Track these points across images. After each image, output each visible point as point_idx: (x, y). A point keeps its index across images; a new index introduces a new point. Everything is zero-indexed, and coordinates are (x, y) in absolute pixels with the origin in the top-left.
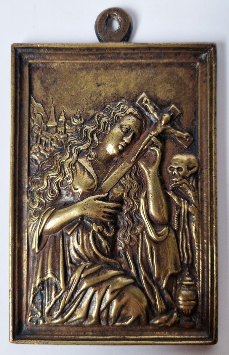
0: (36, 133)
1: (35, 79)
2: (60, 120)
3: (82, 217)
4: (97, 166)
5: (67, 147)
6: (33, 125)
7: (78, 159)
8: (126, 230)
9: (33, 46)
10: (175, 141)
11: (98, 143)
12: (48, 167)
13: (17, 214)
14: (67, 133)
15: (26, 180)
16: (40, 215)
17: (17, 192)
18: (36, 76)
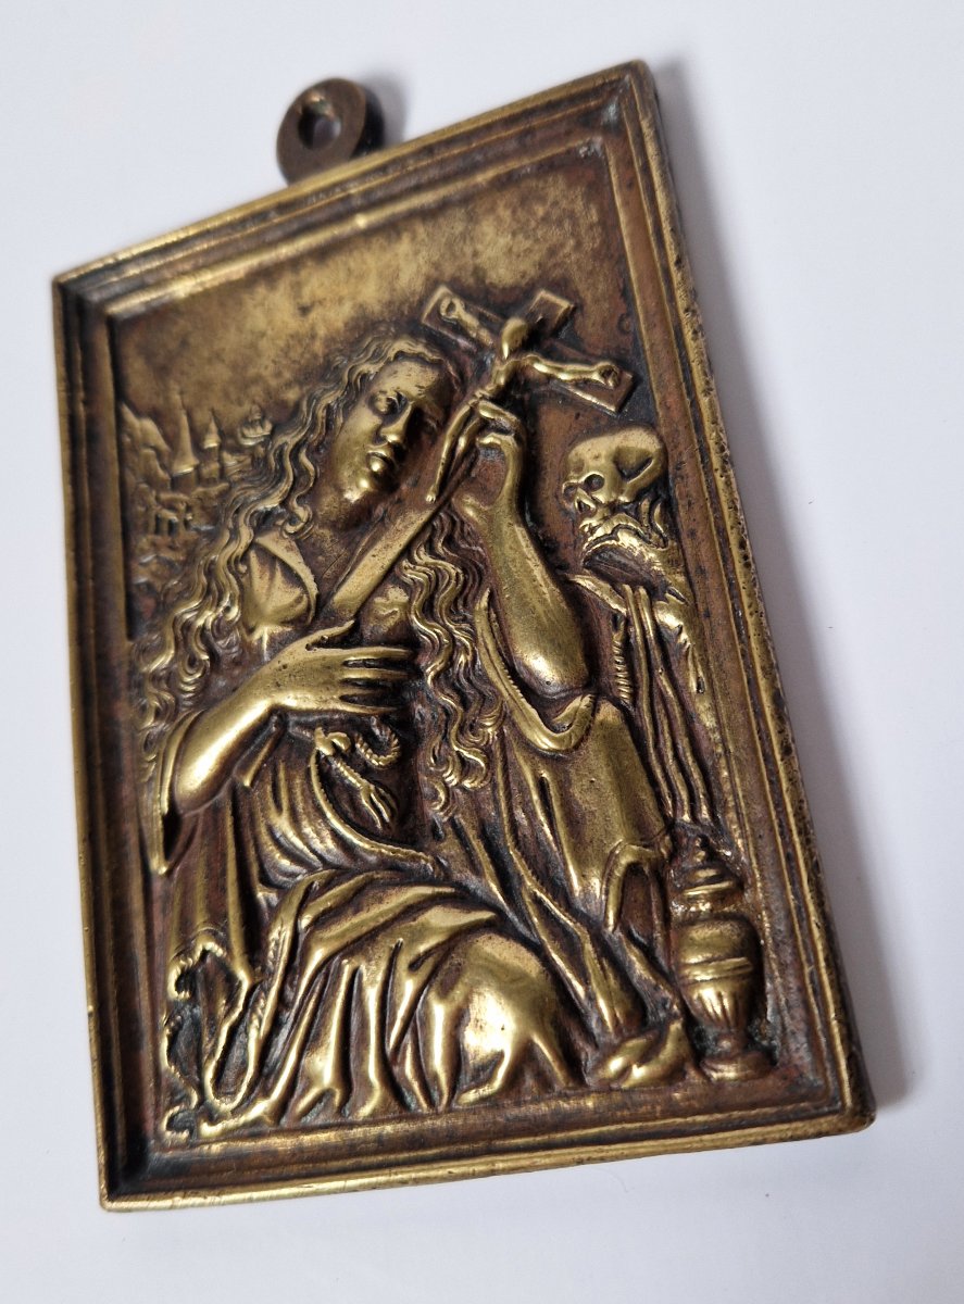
2: (206, 446)
3: (280, 716)
4: (314, 545)
7: (255, 538)
8: (444, 737)
10: (569, 401)
11: (312, 474)
14: (229, 476)
16: (160, 747)
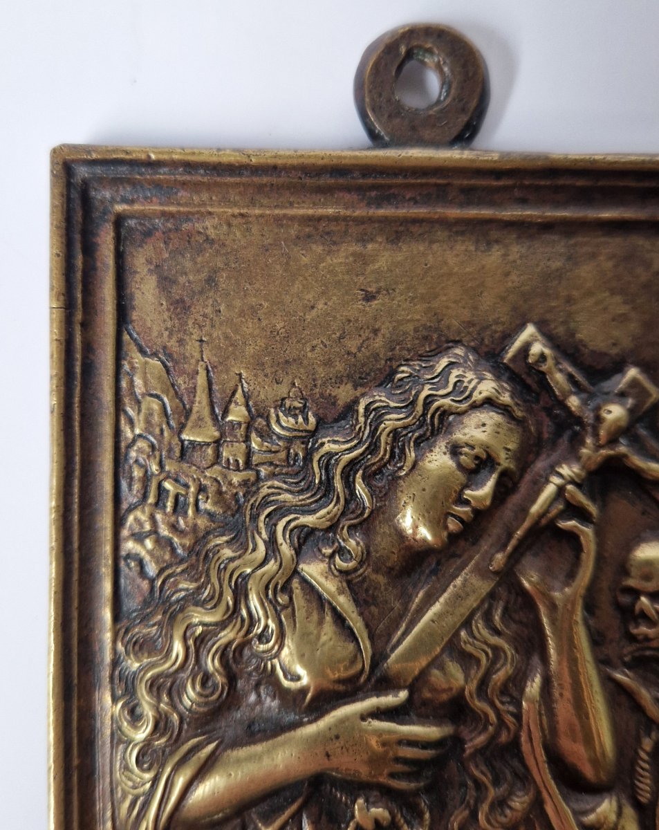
0: (141, 466)
1: (136, 272)
2: (230, 418)
4: (367, 591)
5: (254, 518)
6: (129, 435)
7: (298, 564)
8: (472, 813)
9: (134, 156)
11: (367, 504)
12: (187, 590)
13: (76, 762)
14: (257, 465)
15: (108, 636)
16: (163, 766)
17: (76, 681)
18: (140, 260)
